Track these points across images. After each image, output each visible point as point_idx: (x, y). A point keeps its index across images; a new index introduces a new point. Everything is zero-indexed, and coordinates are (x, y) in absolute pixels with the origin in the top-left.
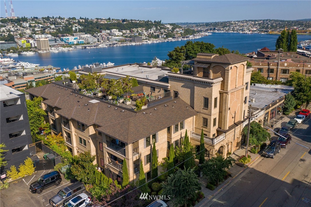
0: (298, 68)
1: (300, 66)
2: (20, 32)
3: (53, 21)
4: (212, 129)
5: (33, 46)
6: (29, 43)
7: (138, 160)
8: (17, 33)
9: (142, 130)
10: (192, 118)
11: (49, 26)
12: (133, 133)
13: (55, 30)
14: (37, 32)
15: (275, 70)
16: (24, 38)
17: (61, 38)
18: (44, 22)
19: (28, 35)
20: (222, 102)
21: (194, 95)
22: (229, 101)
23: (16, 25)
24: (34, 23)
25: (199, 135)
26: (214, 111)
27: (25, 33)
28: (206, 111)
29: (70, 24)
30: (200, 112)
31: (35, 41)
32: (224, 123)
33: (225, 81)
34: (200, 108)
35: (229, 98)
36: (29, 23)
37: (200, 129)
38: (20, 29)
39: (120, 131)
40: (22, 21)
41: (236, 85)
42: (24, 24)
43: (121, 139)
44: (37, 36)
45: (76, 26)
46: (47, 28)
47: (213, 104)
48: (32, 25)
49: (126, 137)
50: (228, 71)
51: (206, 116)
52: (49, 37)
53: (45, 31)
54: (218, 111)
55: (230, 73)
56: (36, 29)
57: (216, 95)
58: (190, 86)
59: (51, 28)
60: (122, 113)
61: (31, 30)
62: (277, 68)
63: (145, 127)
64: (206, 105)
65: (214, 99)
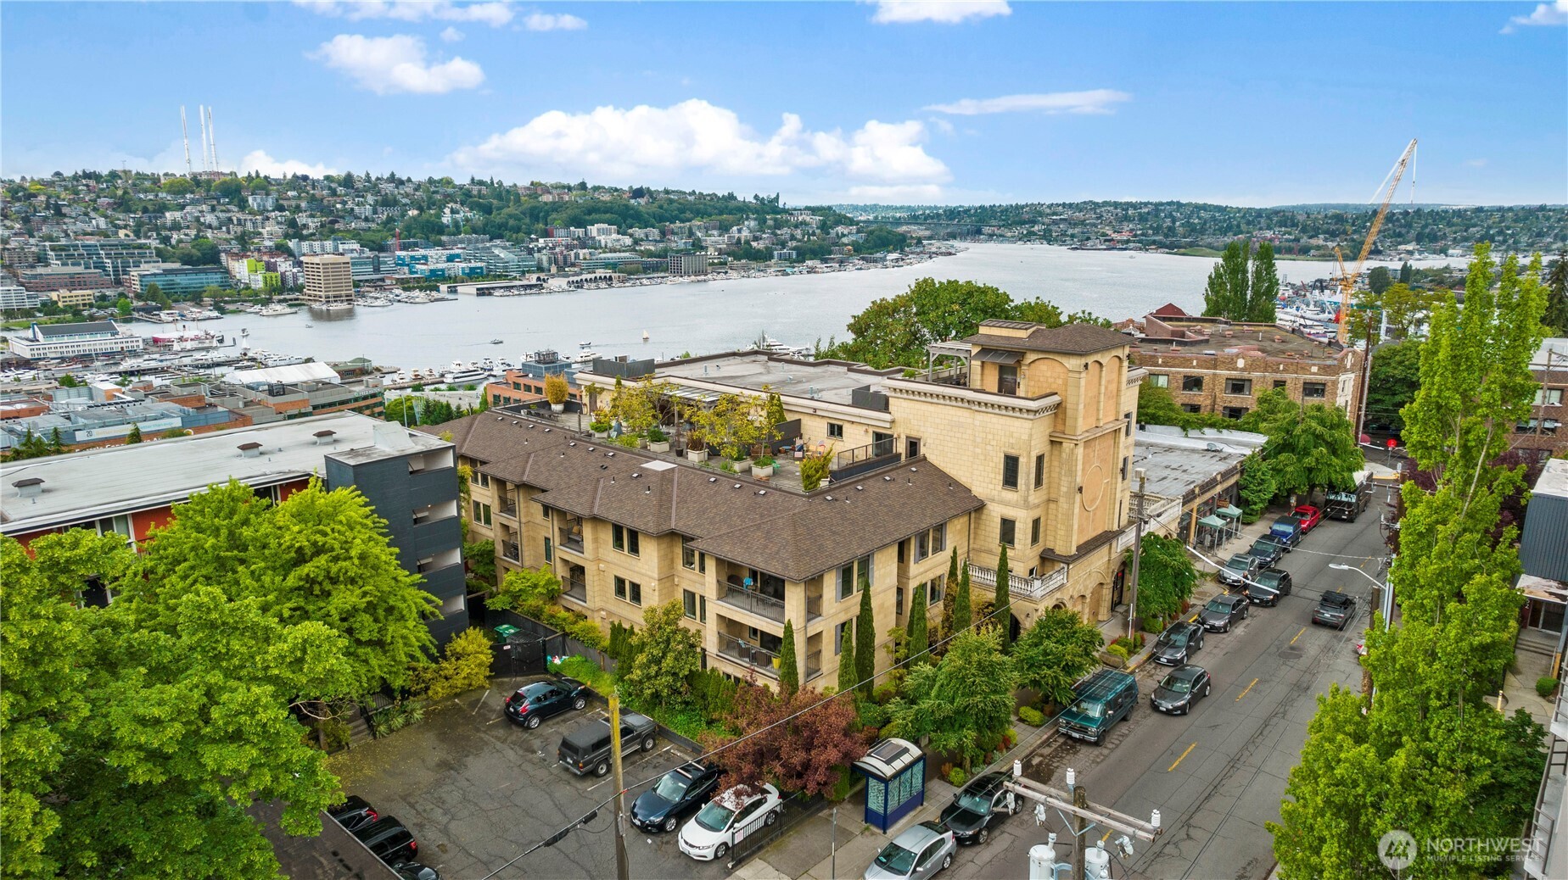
0: (1278, 377)
1: (1284, 370)
2: (239, 229)
3: (367, 190)
4: (1028, 551)
5: (291, 283)
6: (275, 270)
7: (819, 635)
8: (229, 232)
9: (829, 544)
10: (966, 519)
11: (352, 209)
12: (807, 550)
13: (373, 226)
14: (305, 232)
15: (1206, 380)
16: (256, 254)
17: (398, 253)
18: (334, 193)
19: (271, 244)
20: (1057, 470)
21: (971, 448)
22: (1080, 467)
23: (223, 205)
24: (294, 198)
25: (988, 570)
26: (1036, 497)
27: (260, 234)
28: (1009, 495)
29: (432, 203)
30: (993, 500)
31: (300, 264)
32: (1062, 533)
33: (1068, 406)
34: (991, 486)
35: (1080, 457)
36: (275, 195)
37: (990, 552)
38: (239, 220)
39: (766, 547)
40: (247, 188)
41: (1098, 419)
42: (255, 200)
43: (774, 568)
44: (305, 245)
45: (453, 211)
46: (343, 217)
47: (1033, 476)
48: (285, 203)
49: (790, 563)
50: (1077, 375)
51: (1010, 513)
52: (352, 251)
53: (336, 226)
54: (1045, 498)
55: (1083, 382)
56: (302, 219)
57: (1040, 446)
58: (962, 420)
59: (357, 218)
60: (759, 499)
61: (281, 223)
62: (1214, 374)
63: (838, 538)
64: (1010, 479)
65: (1034, 460)
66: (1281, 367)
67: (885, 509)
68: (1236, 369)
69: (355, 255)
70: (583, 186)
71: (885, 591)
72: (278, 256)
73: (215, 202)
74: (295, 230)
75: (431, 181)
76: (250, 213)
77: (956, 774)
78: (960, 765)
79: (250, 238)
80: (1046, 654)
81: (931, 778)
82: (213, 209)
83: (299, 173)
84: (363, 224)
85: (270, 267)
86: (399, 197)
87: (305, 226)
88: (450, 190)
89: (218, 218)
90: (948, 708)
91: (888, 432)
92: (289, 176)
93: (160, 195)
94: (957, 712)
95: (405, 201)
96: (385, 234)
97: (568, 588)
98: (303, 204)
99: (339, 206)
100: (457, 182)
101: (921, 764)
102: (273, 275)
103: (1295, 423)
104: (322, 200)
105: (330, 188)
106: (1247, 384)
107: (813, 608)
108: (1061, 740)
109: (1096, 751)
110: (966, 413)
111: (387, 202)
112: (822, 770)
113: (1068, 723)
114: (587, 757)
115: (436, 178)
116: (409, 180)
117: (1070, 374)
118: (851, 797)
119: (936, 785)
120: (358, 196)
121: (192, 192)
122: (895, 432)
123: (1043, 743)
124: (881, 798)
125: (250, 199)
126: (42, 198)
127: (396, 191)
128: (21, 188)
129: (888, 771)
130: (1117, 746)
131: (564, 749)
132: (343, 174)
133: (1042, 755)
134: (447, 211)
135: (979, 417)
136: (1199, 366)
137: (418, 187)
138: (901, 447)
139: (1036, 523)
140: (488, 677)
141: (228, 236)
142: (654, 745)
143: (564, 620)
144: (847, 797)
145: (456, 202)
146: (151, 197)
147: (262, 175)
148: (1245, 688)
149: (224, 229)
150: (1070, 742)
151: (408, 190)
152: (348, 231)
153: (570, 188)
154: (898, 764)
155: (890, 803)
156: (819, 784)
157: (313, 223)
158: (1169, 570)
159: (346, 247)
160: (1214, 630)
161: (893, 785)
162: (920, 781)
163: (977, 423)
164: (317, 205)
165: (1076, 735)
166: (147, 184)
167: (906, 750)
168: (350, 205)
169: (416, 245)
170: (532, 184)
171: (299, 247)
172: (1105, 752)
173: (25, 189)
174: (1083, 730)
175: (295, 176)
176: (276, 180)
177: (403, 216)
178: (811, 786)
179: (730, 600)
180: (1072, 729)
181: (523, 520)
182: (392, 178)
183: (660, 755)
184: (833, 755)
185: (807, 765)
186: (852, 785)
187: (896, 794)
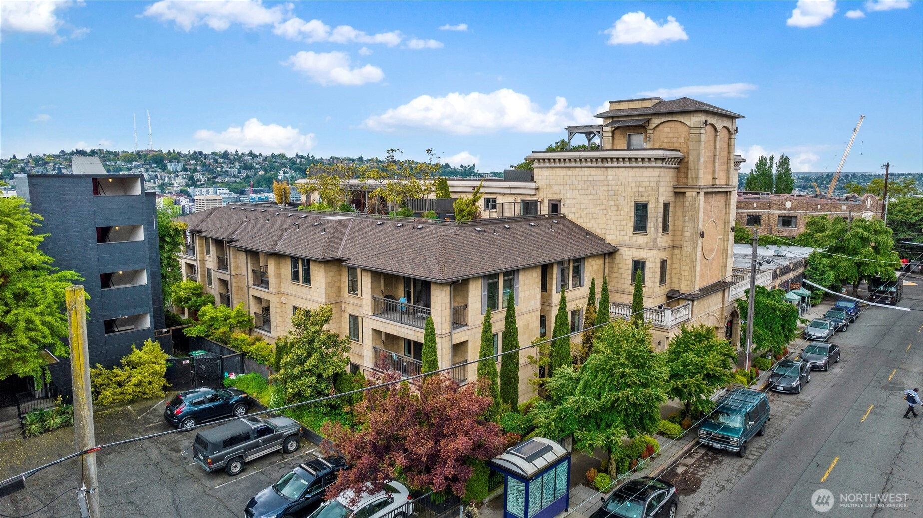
0: (817, 213)
1: (821, 208)
2: (161, 181)
3: (235, 160)
4: (657, 289)
5: (187, 211)
6: (179, 204)
7: (464, 344)
8: (155, 183)
9: (476, 259)
10: (601, 262)
11: (226, 171)
12: (453, 261)
13: (238, 180)
14: (198, 183)
15: (763, 217)
16: (169, 195)
17: (251, 195)
18: (216, 161)
19: (178, 189)
20: (681, 218)
21: (605, 202)
22: (701, 214)
23: (153, 168)
24: (193, 164)
25: (622, 305)
26: (663, 240)
27: (173, 184)
28: (640, 239)
29: (272, 168)
30: (625, 245)
31: (193, 200)
32: (687, 274)
33: (690, 159)
34: (623, 233)
35: (702, 205)
36: (183, 163)
37: (622, 292)
38: (161, 176)
39: (415, 258)
40: (167, 159)
41: (714, 178)
42: (171, 165)
43: (420, 273)
44: (198, 190)
45: (285, 172)
46: (221, 175)
47: (661, 220)
48: (188, 167)
49: (436, 268)
50: (698, 131)
51: (640, 254)
52: (225, 194)
53: (217, 180)
54: (670, 243)
55: (703, 137)
56: (197, 176)
57: (666, 195)
58: (597, 178)
59: (229, 175)
60: (417, 231)
61: (185, 178)
62: (769, 213)
63: (484, 255)
64: (641, 225)
65: (661, 205)
66: (819, 207)
67: (530, 242)
68: (785, 209)
69: (226, 196)
70: (361, 159)
71: (529, 313)
72: (181, 196)
73: (149, 167)
74: (192, 182)
75: (273, 156)
76: (168, 173)
77: (600, 479)
78: (606, 471)
79: (167, 187)
80: (685, 365)
81: (576, 484)
82: (147, 170)
83: (197, 151)
84: (232, 179)
85: (177, 202)
86: (254, 164)
87: (199, 180)
88: (284, 161)
89: (150, 175)
90: (594, 404)
91: (534, 198)
92: (192, 152)
93: (118, 162)
94: (604, 409)
95: (258, 166)
96: (245, 184)
97: (261, 324)
98: (199, 168)
99: (219, 169)
100: (288, 156)
101: (565, 464)
102: (178, 206)
103: (844, 231)
104: (209, 166)
105: (214, 159)
106: (793, 220)
107: (458, 319)
108: (702, 452)
109: (739, 462)
110: (600, 172)
111: (247, 167)
112: (450, 462)
113: (709, 434)
114: (217, 454)
115: (276, 154)
116: (260, 155)
117: (692, 131)
118: (491, 501)
119: (580, 491)
120: (230, 163)
121: (136, 161)
122: (538, 197)
123: (684, 454)
124: (522, 500)
125: (169, 165)
126: (52, 164)
127: (252, 161)
128: (41, 158)
129: (529, 469)
130: (759, 457)
131: (197, 445)
132: (223, 151)
133: (685, 465)
134: (281, 172)
135: (612, 172)
136: (758, 208)
137: (265, 159)
138: (544, 210)
139: (663, 263)
140: (165, 388)
141: (154, 185)
142: (298, 448)
143: (243, 341)
144: (486, 500)
145: (287, 168)
146: (113, 164)
147: (176, 152)
148: (864, 411)
149: (152, 181)
150: (710, 453)
151: (259, 160)
152: (224, 182)
153: (353, 160)
154: (541, 462)
155: (531, 505)
156: (446, 478)
157: (203, 178)
158: (778, 313)
159: (221, 191)
160: (815, 368)
161: (534, 486)
162: (565, 483)
163: (610, 178)
164: (206, 168)
165: (718, 446)
166: (112, 156)
167: (549, 448)
168: (225, 168)
169: (262, 191)
170: (331, 157)
171: (194, 191)
172: (749, 462)
173: (44, 160)
174: (725, 440)
175: (195, 152)
176: (184, 154)
177: (256, 174)
178: (438, 480)
179: (386, 316)
180: (714, 439)
181: (233, 273)
182: (251, 154)
183: (301, 457)
184: (462, 443)
185: (434, 458)
186: (491, 489)
187: (538, 495)
